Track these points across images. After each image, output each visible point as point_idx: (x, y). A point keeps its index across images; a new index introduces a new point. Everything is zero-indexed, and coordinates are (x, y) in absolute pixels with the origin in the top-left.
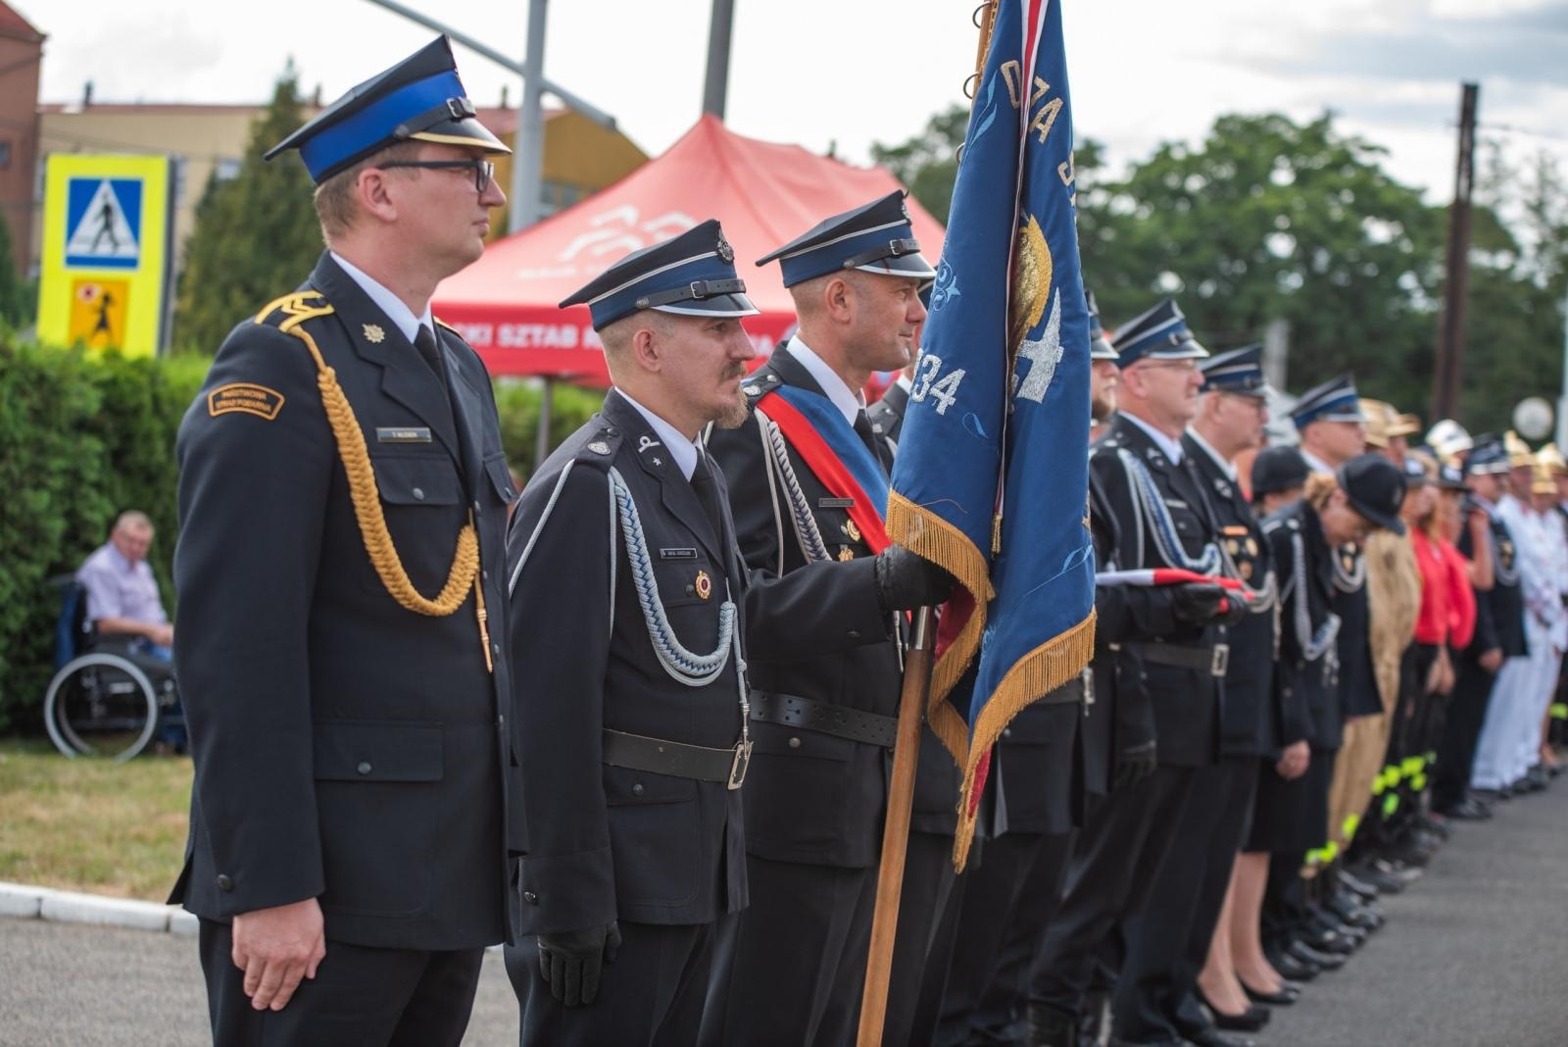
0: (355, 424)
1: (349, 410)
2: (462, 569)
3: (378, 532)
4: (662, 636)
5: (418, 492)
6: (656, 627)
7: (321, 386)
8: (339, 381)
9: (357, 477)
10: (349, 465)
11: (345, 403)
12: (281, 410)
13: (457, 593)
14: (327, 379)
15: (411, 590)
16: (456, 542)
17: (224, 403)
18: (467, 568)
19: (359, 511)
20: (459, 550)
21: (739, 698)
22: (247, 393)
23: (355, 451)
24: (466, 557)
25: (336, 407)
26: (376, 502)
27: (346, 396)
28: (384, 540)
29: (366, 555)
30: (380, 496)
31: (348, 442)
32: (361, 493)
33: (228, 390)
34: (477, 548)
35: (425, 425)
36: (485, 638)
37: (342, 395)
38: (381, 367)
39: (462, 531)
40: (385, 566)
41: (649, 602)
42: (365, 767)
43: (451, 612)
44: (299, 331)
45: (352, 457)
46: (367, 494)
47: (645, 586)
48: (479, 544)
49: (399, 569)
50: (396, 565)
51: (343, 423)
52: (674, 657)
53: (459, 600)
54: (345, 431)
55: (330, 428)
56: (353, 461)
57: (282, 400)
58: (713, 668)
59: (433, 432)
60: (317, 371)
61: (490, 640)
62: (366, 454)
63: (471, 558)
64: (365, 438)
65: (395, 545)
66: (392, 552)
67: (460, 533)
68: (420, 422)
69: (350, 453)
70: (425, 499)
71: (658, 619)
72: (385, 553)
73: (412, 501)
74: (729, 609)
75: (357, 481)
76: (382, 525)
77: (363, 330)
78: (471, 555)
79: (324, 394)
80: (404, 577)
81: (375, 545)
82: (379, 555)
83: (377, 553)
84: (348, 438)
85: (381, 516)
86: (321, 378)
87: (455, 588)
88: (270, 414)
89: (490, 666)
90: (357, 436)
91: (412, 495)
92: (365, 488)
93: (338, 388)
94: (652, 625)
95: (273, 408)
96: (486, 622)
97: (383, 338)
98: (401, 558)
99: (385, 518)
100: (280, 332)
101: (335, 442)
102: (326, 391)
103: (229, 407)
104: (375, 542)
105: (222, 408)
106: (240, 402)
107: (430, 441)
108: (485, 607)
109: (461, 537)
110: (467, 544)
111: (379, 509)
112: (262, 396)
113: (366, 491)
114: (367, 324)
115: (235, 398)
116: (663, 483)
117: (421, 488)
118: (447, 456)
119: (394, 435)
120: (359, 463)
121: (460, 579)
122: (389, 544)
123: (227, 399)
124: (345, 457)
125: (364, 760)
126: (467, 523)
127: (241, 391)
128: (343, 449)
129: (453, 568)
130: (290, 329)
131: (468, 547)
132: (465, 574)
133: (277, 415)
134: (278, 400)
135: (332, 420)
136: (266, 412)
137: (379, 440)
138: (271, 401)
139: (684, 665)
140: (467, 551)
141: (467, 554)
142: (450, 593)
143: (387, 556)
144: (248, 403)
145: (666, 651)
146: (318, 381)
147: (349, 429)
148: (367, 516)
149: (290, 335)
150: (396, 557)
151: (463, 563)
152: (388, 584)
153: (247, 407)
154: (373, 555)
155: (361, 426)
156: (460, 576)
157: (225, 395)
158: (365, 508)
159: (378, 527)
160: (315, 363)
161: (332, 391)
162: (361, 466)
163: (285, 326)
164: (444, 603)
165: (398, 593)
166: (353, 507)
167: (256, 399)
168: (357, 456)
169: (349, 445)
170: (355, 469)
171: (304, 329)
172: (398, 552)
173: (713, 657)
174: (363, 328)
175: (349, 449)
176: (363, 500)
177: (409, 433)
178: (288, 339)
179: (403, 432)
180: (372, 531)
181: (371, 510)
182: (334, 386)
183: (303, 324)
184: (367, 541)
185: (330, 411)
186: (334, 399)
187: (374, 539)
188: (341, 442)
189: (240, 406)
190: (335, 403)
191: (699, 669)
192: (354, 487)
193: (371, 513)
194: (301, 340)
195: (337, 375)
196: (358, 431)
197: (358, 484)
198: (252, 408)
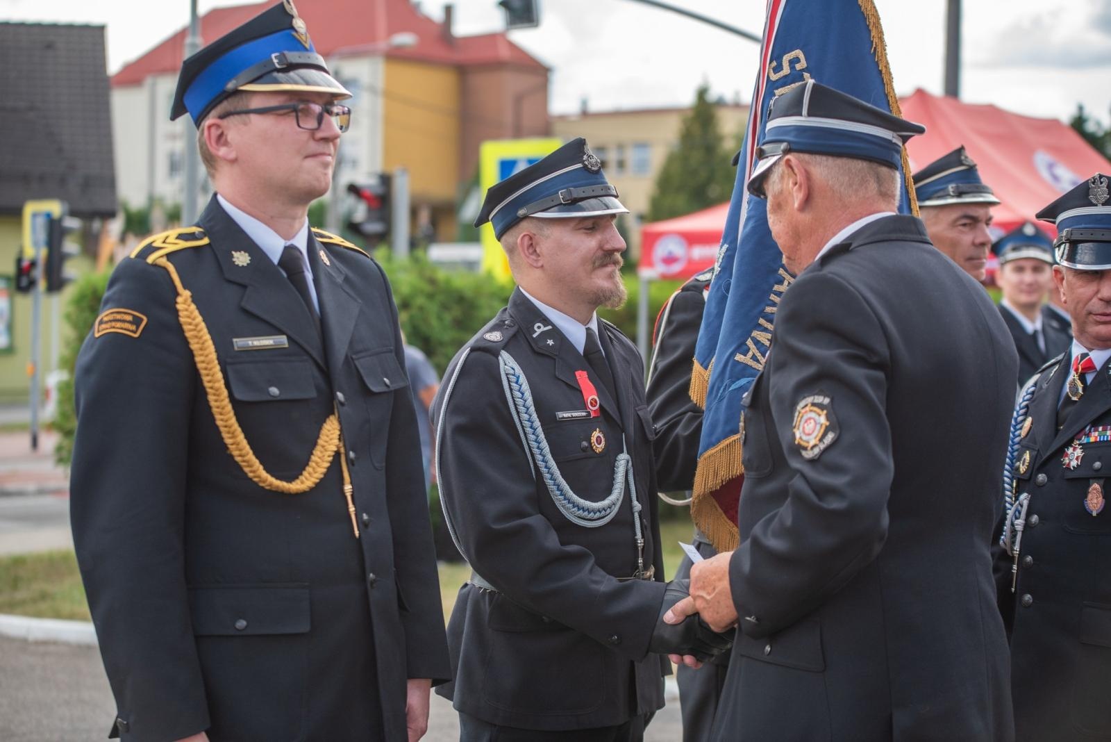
0: (208, 337)
1: (203, 325)
2: (321, 452)
3: (230, 427)
4: (558, 489)
5: (274, 391)
6: (552, 482)
7: (179, 307)
8: (194, 301)
9: (209, 382)
10: (203, 372)
11: (199, 319)
12: (144, 328)
13: (316, 472)
14: (184, 302)
15: (264, 474)
16: (320, 428)
17: (103, 326)
18: (326, 450)
19: (215, 410)
20: (321, 436)
21: (635, 534)
22: (119, 317)
23: (207, 359)
24: (327, 442)
25: (190, 324)
26: (227, 401)
27: (201, 314)
28: (236, 434)
29: (225, 447)
30: (231, 396)
31: (201, 352)
32: (214, 395)
33: (107, 315)
34: (338, 433)
35: (281, 332)
36: (352, 509)
37: (196, 313)
38: (244, 287)
39: (328, 421)
40: (240, 456)
41: (543, 461)
42: (241, 624)
43: (307, 490)
44: (164, 262)
45: (204, 365)
46: (218, 395)
47: (538, 448)
48: (341, 430)
49: (251, 456)
50: (248, 454)
51: (196, 337)
52: (571, 505)
53: (317, 479)
54: (198, 343)
55: (186, 341)
56: (206, 369)
57: (145, 319)
58: (608, 511)
59: (289, 338)
60: (177, 294)
61: (356, 510)
62: (216, 362)
63: (330, 442)
64: (216, 348)
65: (246, 437)
66: (245, 442)
67: (325, 422)
68: (276, 330)
69: (203, 362)
70: (280, 394)
71: (552, 475)
72: (238, 444)
73: (265, 398)
74: (623, 459)
75: (210, 385)
76: (233, 420)
77: (232, 256)
78: (331, 439)
79: (181, 314)
80: (256, 463)
81: (230, 438)
82: (234, 447)
83: (232, 444)
84: (201, 349)
85: (232, 414)
86: (179, 299)
87: (314, 468)
88: (135, 332)
89: (357, 533)
90: (208, 347)
91: (268, 393)
92: (217, 390)
93: (193, 307)
94: (549, 481)
95: (138, 328)
96: (352, 496)
97: (249, 262)
98: (252, 448)
99: (236, 414)
100: (148, 264)
101: (191, 354)
102: (181, 310)
103: (107, 329)
104: (230, 435)
105: (103, 330)
106: (113, 324)
107: (287, 346)
108: (351, 483)
109: (325, 425)
110: (329, 431)
111: (229, 407)
112: (129, 318)
113: (217, 393)
114: (236, 251)
115: (111, 321)
116: (557, 360)
117: (276, 386)
118: (305, 357)
119: (250, 343)
120: (211, 369)
121: (319, 460)
122: (241, 437)
123: (107, 322)
124: (200, 366)
125: (241, 618)
126: (333, 413)
127: (115, 315)
128: (197, 359)
129: (314, 452)
130: (154, 261)
131: (329, 433)
132: (324, 456)
133: (141, 334)
134: (141, 320)
135: (188, 334)
136: (132, 331)
137: (236, 348)
138: (137, 321)
139: (581, 511)
140: (327, 436)
141: (327, 439)
142: (309, 474)
143: (240, 446)
144: (119, 325)
145: (564, 502)
146: (176, 303)
147: (201, 341)
148: (221, 414)
149: (155, 265)
150: (248, 448)
151: (323, 446)
152: (247, 470)
153: (119, 328)
154: (230, 446)
155: (213, 339)
156: (319, 458)
157: (106, 319)
158: (218, 407)
159: (229, 423)
160: (175, 288)
161: (187, 310)
162: (211, 372)
163: (150, 260)
164: (302, 482)
165: (255, 477)
166: (210, 408)
167: (124, 321)
168: (208, 364)
169: (202, 355)
170: (208, 375)
171: (168, 260)
172: (249, 443)
173: (606, 502)
174: (232, 255)
175: (202, 358)
176: (216, 401)
177: (267, 342)
178: (153, 269)
179: (259, 340)
180: (226, 426)
181: (223, 408)
182: (189, 306)
183: (170, 256)
184: (225, 435)
185: (185, 327)
186: (189, 317)
187: (229, 433)
188: (196, 353)
189: (114, 327)
190: (189, 320)
191: (595, 513)
192: (209, 390)
193: (224, 411)
194: (165, 269)
195: (192, 297)
196: (210, 343)
197: (211, 388)
198: (122, 329)
